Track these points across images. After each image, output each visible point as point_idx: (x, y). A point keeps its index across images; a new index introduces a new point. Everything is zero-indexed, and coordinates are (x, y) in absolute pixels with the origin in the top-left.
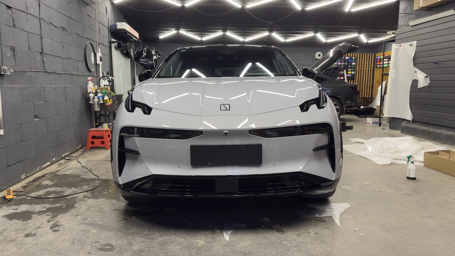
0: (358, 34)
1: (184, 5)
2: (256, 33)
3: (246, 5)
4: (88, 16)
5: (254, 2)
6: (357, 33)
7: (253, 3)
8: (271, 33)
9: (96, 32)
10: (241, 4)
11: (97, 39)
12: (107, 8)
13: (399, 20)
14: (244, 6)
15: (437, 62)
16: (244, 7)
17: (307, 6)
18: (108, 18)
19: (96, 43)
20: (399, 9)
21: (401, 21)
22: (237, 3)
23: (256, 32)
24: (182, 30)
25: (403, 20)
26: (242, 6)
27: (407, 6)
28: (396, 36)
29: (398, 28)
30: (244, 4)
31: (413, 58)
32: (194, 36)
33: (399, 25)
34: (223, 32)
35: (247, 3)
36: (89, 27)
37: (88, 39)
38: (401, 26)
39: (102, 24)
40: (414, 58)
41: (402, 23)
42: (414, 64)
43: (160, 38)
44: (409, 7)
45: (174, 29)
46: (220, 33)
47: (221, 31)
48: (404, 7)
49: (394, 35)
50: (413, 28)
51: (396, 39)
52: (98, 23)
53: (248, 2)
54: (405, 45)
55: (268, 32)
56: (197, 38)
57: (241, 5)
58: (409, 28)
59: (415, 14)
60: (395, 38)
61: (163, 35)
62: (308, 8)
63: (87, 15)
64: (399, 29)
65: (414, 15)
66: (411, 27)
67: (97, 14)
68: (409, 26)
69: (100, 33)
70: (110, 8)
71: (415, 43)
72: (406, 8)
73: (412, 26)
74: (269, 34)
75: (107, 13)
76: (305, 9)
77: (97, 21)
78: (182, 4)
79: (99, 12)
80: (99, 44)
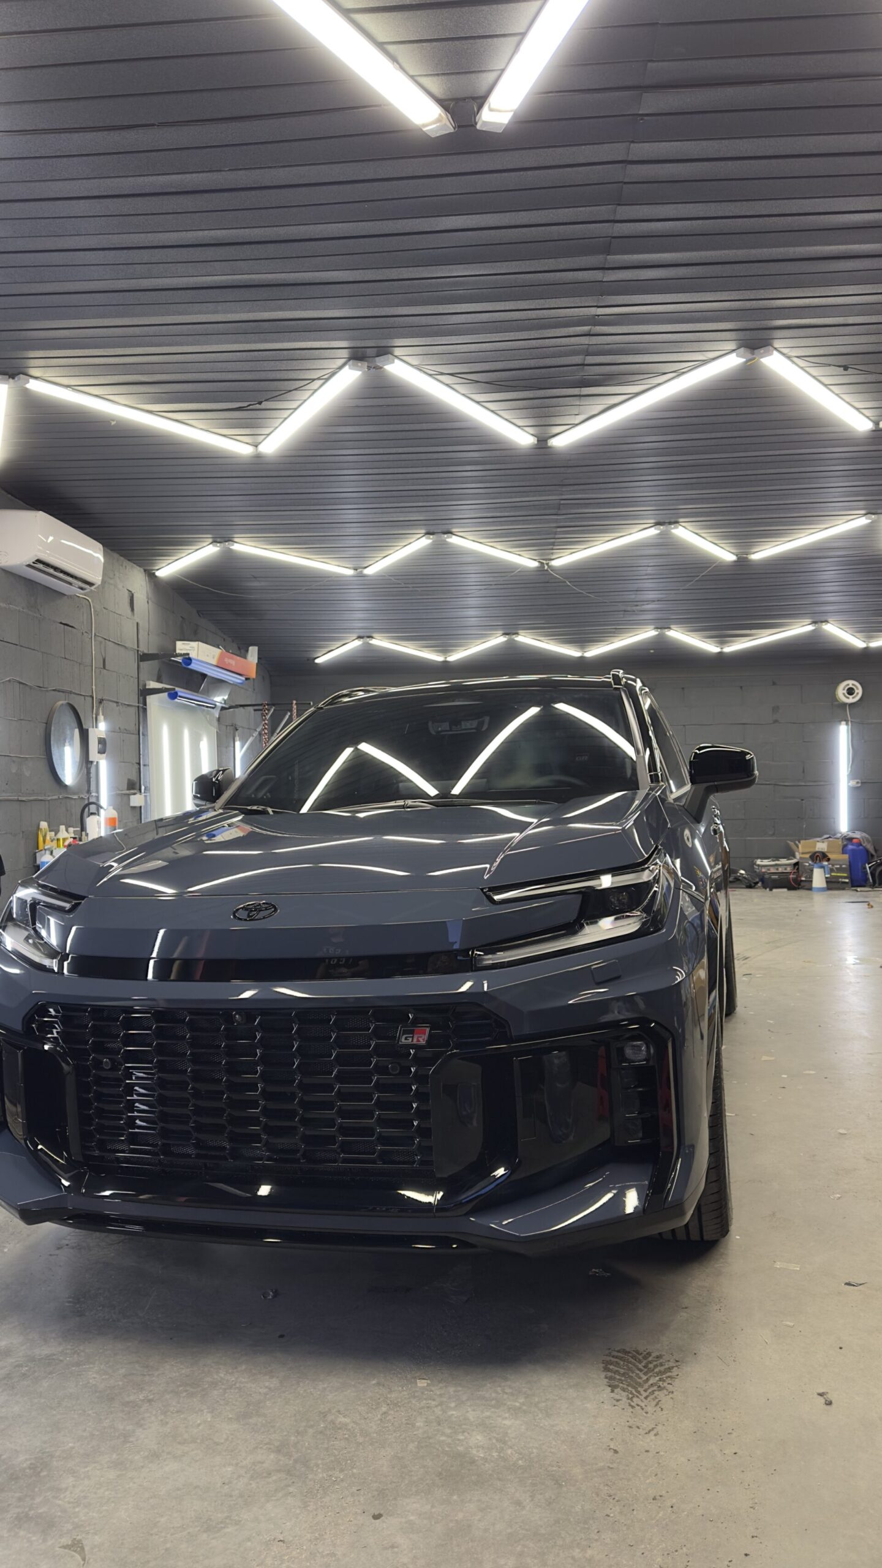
1: (361, 571)
3: (550, 560)
4: (62, 626)
5: (572, 550)
7: (571, 553)
8: (661, 631)
9: (90, 668)
10: (536, 558)
11: (94, 687)
12: (133, 595)
14: (544, 562)
16: (547, 564)
17: (754, 548)
18: (138, 624)
19: (90, 699)
22: (519, 555)
23: (615, 630)
24: (379, 638)
26: (539, 564)
30: (543, 559)
32: (421, 651)
34: (506, 636)
35: (552, 553)
36: (66, 659)
37: (59, 691)
39: (113, 644)
43: (317, 661)
45: (353, 636)
46: (495, 640)
47: (499, 632)
52: (101, 642)
55: (654, 628)
56: (431, 656)
57: (535, 560)
61: (324, 652)
62: (757, 554)
63: (61, 623)
67: (97, 615)
69: (104, 667)
70: (144, 592)
74: (657, 633)
75: (132, 609)
76: (747, 558)
77: (95, 635)
78: (356, 570)
79: (104, 610)
80: (100, 703)
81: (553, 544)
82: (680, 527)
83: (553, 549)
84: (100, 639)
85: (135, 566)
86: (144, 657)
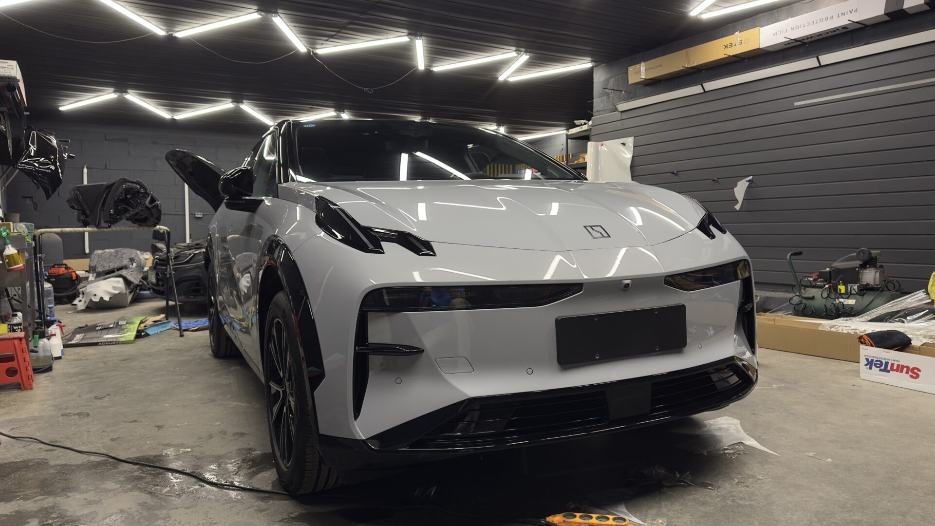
0: (497, 125)
1: (172, 34)
2: (308, 111)
3: (317, 49)
5: (337, 44)
6: (495, 124)
7: (335, 46)
8: (340, 113)
10: (306, 45)
13: (594, 100)
15: (677, 172)
16: (313, 52)
17: (437, 63)
20: (593, 82)
21: (598, 103)
22: (299, 41)
23: (308, 108)
24: (132, 94)
25: (602, 102)
26: (308, 50)
27: (608, 76)
28: (591, 129)
29: (594, 115)
30: (312, 46)
31: (629, 166)
32: (157, 108)
33: (594, 110)
34: (235, 104)
35: (322, 44)
38: (600, 112)
40: (632, 167)
41: (602, 106)
42: (632, 177)
43: (61, 109)
44: (613, 79)
45: (112, 89)
46: (225, 105)
47: (230, 100)
48: (603, 79)
49: (588, 127)
50: (625, 116)
51: (592, 134)
53: (327, 42)
54: (613, 145)
55: (333, 109)
56: (163, 113)
57: (306, 47)
58: (616, 115)
59: (625, 91)
60: (591, 132)
62: (436, 68)
64: (595, 117)
65: (623, 92)
66: (620, 113)
68: (617, 111)
71: (630, 141)
72: (607, 81)
73: (622, 112)
74: (336, 114)
76: (430, 69)
78: (168, 33)
81: (332, 37)
83: (327, 40)
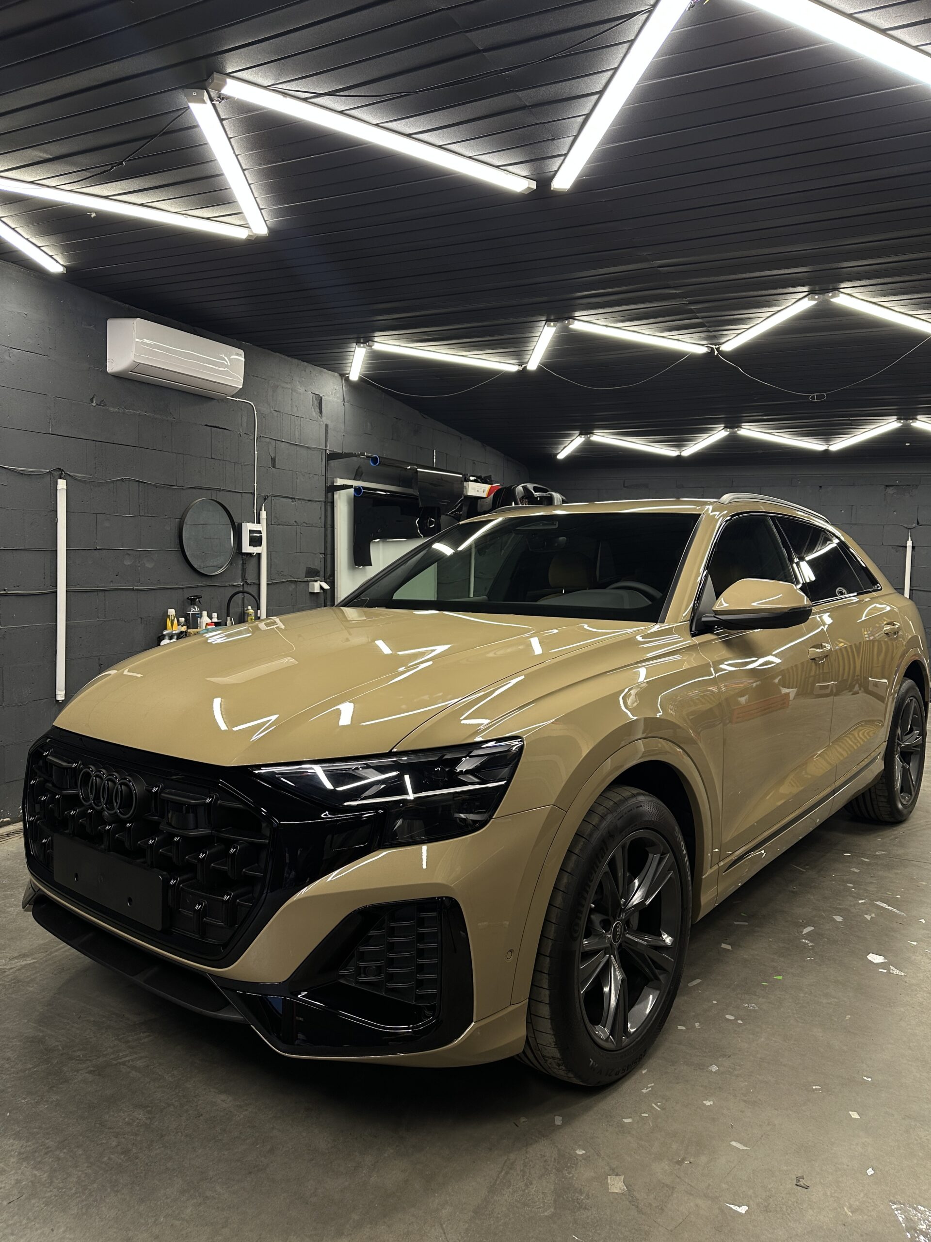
1: (526, 367)
3: (720, 344)
4: (209, 428)
8: (907, 421)
9: (251, 467)
10: (701, 342)
11: (256, 485)
12: (321, 398)
14: (714, 347)
16: (718, 349)
18: (327, 426)
19: (253, 496)
22: (678, 340)
24: (600, 434)
26: (707, 347)
30: (713, 341)
32: (652, 446)
34: (728, 430)
36: (212, 458)
37: (200, 489)
39: (288, 445)
43: (558, 457)
45: (573, 433)
47: (722, 426)
52: (268, 443)
53: (717, 333)
55: (896, 417)
57: (701, 345)
61: (562, 448)
63: (206, 425)
67: (262, 417)
69: (274, 467)
70: (340, 395)
74: (901, 424)
75: (321, 412)
77: (259, 437)
78: (519, 365)
79: (275, 413)
80: (265, 499)
82: (841, 295)
83: (715, 331)
84: (268, 440)
85: (325, 370)
86: (332, 456)
